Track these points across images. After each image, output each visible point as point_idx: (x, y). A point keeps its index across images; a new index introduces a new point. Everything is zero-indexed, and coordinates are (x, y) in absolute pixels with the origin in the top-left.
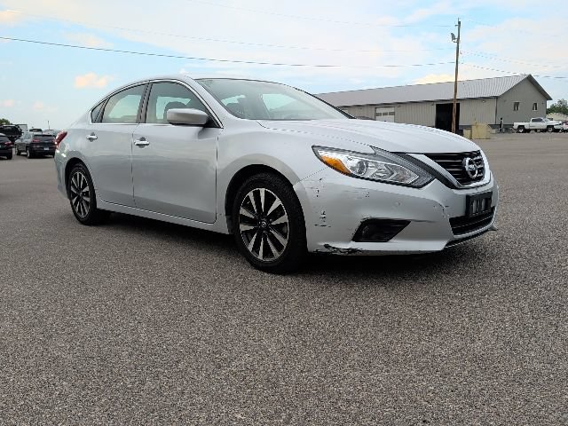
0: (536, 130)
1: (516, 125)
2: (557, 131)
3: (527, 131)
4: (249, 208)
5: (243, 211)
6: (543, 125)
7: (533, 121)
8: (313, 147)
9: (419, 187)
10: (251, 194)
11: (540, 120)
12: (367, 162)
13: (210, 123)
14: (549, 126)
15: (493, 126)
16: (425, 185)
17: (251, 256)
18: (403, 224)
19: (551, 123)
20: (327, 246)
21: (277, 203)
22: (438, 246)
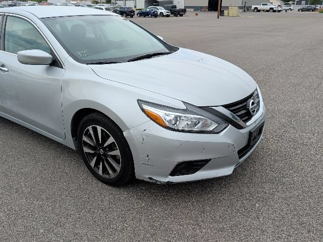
0: (263, 10)
1: (253, 7)
2: (275, 11)
3: (259, 11)
4: (90, 136)
5: (85, 139)
6: (267, 7)
7: (263, 5)
8: (138, 100)
9: (218, 133)
10: (90, 128)
11: (267, 5)
12: (180, 117)
13: (55, 63)
14: (271, 8)
15: (240, 8)
16: (222, 131)
17: (93, 170)
18: (206, 162)
19: (272, 6)
20: (151, 179)
21: (111, 140)
22: (228, 171)
